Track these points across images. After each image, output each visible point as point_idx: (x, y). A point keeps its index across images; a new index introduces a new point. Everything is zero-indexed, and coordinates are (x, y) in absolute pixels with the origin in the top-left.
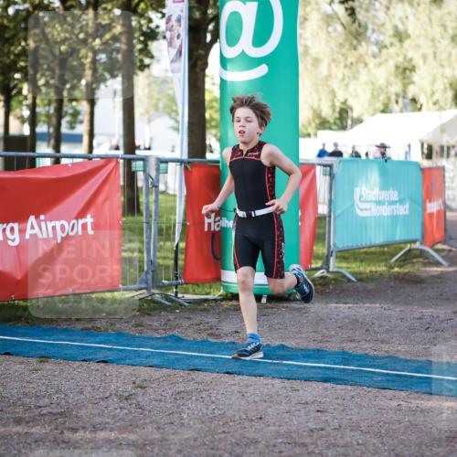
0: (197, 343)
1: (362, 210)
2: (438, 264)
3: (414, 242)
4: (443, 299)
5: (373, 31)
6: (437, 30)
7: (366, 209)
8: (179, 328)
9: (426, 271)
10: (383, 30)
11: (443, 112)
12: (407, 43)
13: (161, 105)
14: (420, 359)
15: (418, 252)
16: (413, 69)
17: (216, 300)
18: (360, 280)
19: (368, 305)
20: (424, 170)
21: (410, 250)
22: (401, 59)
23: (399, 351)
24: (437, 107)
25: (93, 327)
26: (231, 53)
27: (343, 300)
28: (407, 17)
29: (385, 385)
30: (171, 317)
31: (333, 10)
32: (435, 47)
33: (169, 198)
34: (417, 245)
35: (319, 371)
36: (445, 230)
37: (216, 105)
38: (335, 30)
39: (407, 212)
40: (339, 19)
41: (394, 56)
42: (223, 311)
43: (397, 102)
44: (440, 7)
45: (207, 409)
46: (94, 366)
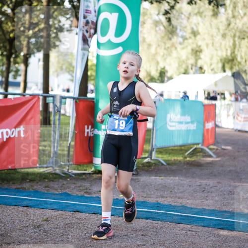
0: (79, 197)
1: (171, 126)
2: (210, 156)
3: (198, 144)
4: (212, 175)
5: (181, 30)
6: (214, 31)
7: (173, 126)
8: (69, 188)
9: (203, 160)
10: (185, 30)
11: (216, 74)
12: (198, 37)
13: (64, 67)
14: (199, 208)
15: (200, 150)
16: (201, 51)
17: (89, 174)
18: (168, 164)
19: (172, 178)
20: (205, 106)
21: (196, 149)
22: (195, 46)
23: (188, 203)
24: (213, 72)
25: (21, 188)
26: (103, 40)
27: (159, 175)
28: (198, 24)
29: (179, 221)
30: (65, 183)
31: (159, 18)
32: (213, 39)
33: (66, 118)
34: (200, 146)
35: (144, 213)
36: (215, 138)
37: (94, 68)
38: (160, 29)
39: (195, 128)
40: (162, 23)
41: (191, 44)
42: (94, 180)
43: (192, 69)
44: (216, 18)
45: (82, 233)
46: (21, 209)
